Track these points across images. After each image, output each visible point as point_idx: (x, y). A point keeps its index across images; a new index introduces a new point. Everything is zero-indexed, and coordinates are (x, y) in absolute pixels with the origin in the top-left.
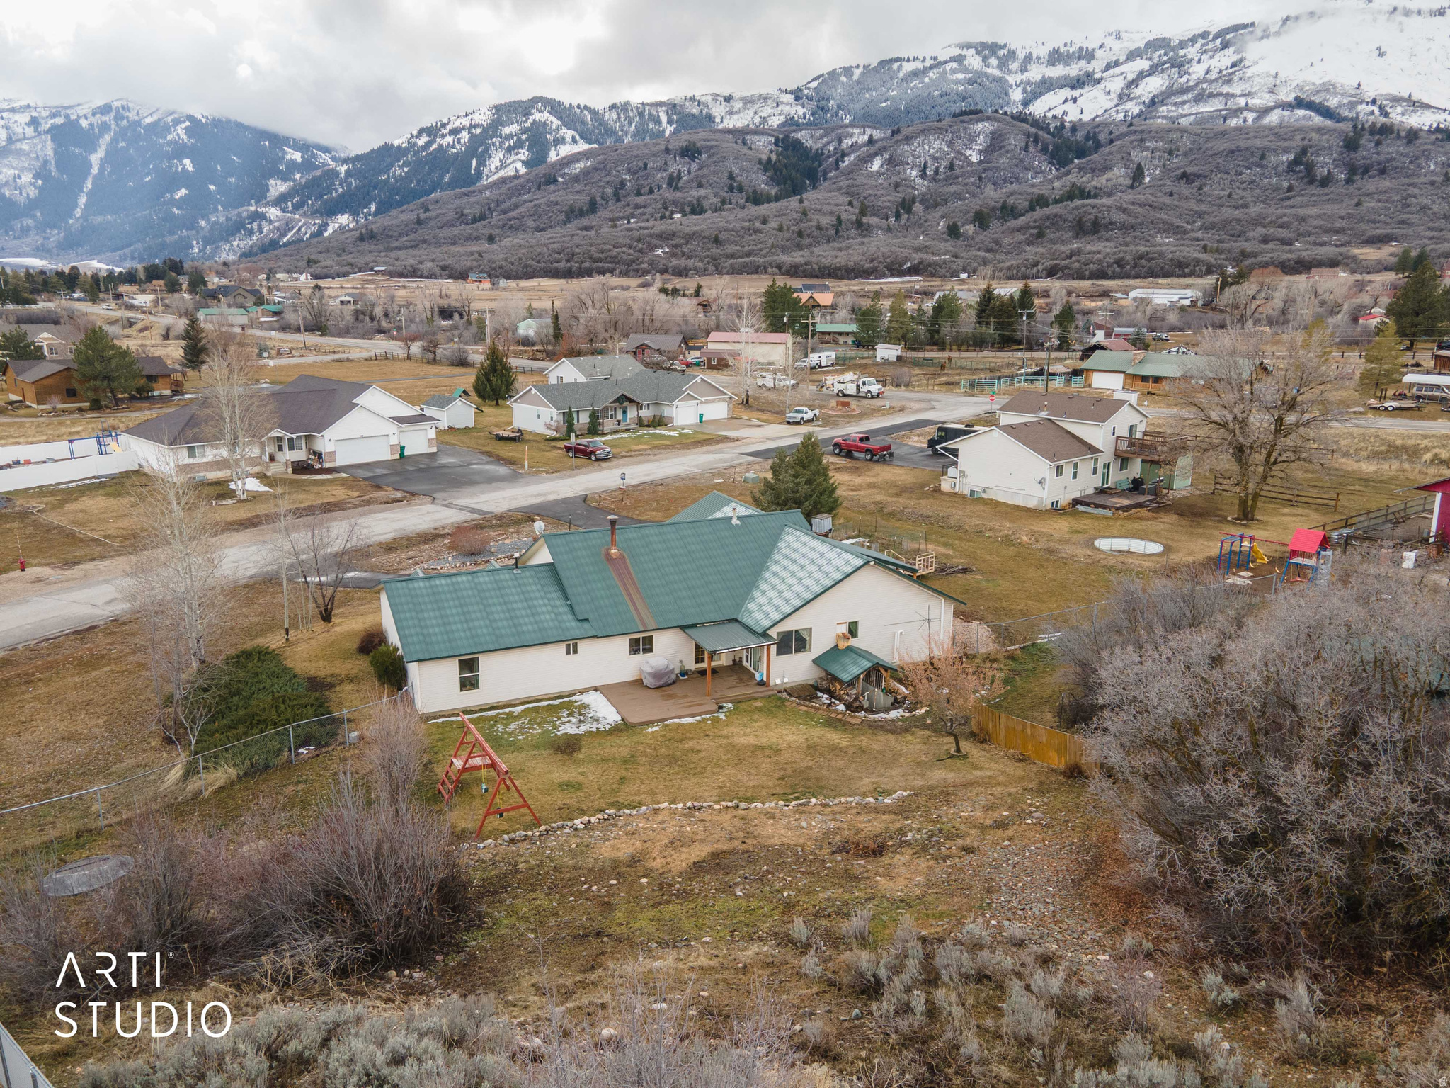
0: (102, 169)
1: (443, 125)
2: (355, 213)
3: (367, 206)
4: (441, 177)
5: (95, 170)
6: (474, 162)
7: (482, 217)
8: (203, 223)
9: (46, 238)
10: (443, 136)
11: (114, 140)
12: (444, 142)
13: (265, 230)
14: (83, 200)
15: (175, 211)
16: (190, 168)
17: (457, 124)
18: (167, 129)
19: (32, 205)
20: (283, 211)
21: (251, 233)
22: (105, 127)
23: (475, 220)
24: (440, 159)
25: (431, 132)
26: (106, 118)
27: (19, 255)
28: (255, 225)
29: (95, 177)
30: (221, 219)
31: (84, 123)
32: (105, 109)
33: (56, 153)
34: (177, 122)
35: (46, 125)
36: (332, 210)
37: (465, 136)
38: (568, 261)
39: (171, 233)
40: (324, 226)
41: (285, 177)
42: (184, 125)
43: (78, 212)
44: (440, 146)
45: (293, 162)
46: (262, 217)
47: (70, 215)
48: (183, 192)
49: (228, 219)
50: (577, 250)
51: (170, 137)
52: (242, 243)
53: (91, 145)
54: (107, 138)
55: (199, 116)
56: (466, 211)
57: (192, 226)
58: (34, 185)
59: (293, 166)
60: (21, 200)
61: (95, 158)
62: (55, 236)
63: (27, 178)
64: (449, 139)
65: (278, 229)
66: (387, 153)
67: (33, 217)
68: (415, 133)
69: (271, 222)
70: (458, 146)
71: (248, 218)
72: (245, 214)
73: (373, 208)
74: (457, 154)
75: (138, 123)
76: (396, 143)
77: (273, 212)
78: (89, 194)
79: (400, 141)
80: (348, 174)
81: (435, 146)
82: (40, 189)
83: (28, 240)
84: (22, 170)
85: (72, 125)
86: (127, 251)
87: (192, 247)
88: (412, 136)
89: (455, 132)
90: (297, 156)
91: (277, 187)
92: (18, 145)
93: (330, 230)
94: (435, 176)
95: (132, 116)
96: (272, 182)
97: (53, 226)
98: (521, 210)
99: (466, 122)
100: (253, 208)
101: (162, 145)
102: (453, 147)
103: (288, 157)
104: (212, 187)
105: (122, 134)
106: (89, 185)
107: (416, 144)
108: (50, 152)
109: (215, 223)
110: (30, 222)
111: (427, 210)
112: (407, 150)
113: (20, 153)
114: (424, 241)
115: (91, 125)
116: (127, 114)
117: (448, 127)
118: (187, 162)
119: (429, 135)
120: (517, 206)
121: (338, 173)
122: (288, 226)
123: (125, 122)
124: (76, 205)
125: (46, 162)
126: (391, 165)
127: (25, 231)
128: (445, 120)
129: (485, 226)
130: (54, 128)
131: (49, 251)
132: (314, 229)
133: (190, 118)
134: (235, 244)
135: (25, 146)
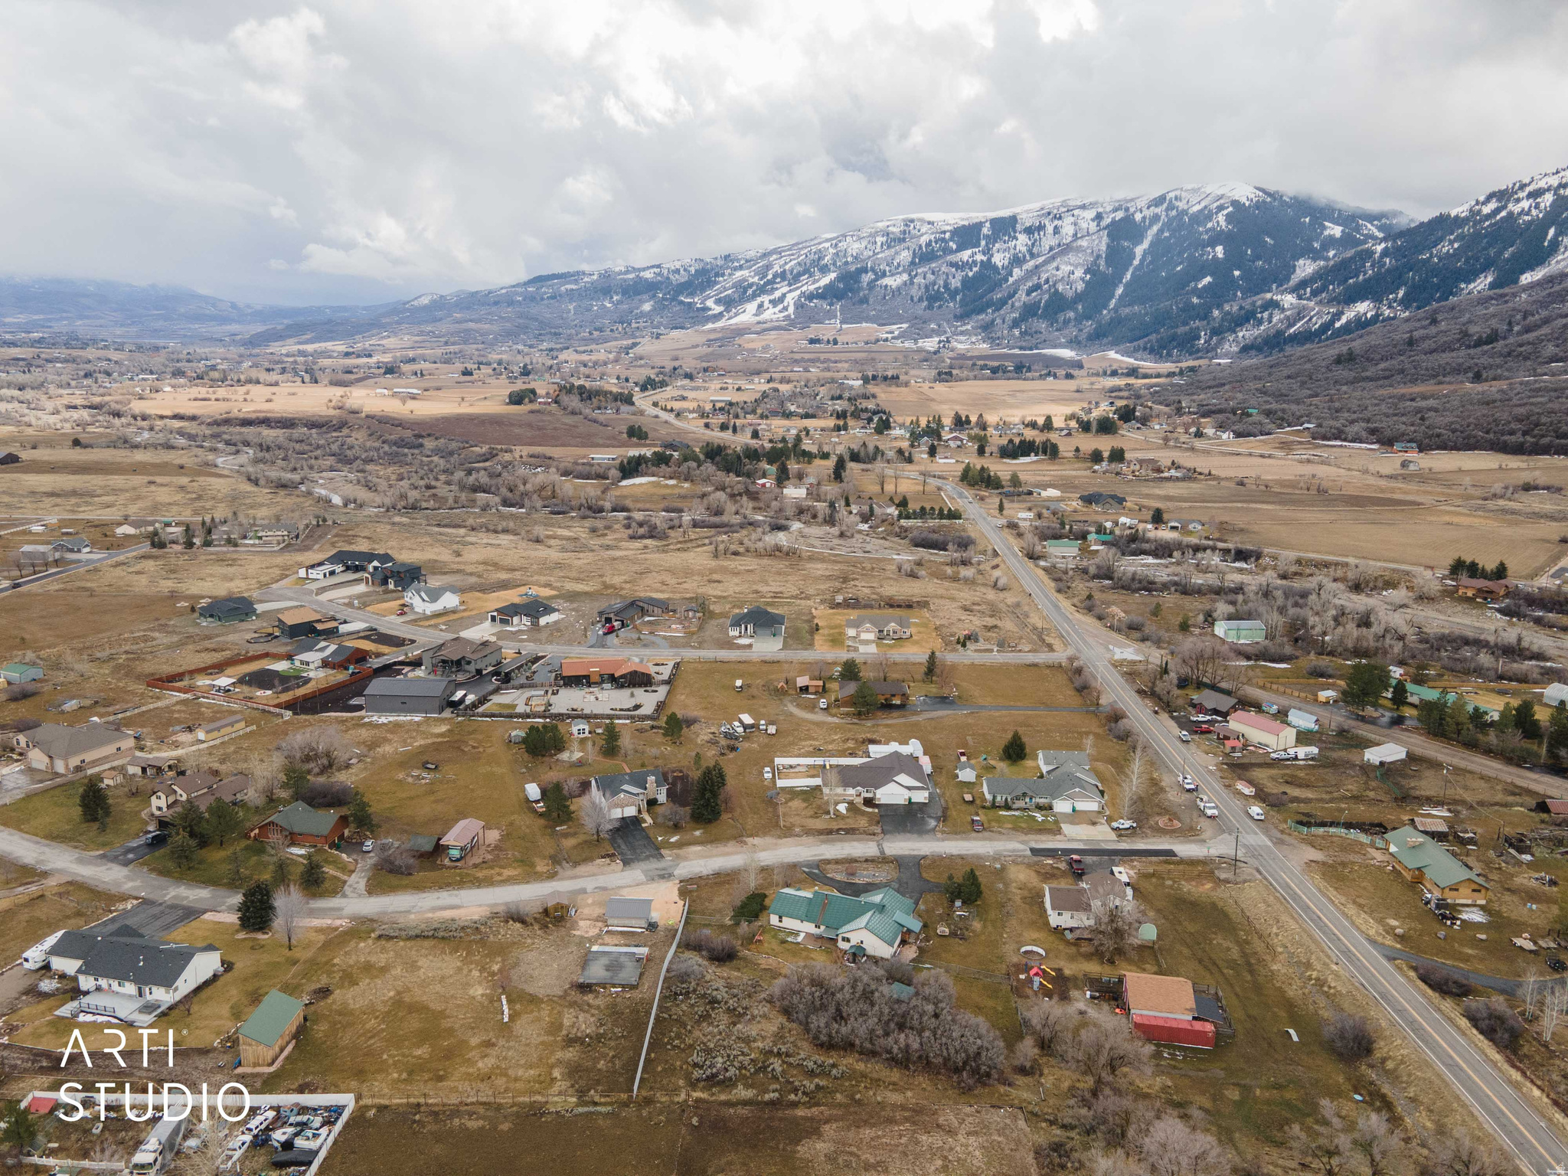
0: (1142, 261)
1: (1523, 187)
2: (1377, 299)
3: (1395, 291)
4: (1500, 253)
5: (1136, 262)
6: (1552, 232)
7: (1493, 338)
8: (1216, 313)
9: (1081, 330)
10: (1518, 200)
11: (1161, 231)
12: (1516, 209)
13: (1275, 320)
14: (1120, 291)
15: (1195, 300)
16: (1220, 255)
17: (1542, 184)
18: (1209, 217)
19: (1079, 297)
20: (1300, 298)
21: (1260, 322)
22: (1156, 218)
23: (1479, 343)
24: (1507, 230)
25: (1503, 196)
26: (1158, 210)
27: (1055, 347)
28: (1266, 315)
29: (1136, 269)
30: (1235, 308)
31: (1138, 217)
32: (1159, 201)
33: (1108, 246)
34: (1221, 208)
35: (1107, 221)
36: (1351, 297)
37: (1548, 198)
38: (1525, 433)
39: (1185, 323)
40: (1338, 316)
41: (1316, 255)
42: (1225, 212)
43: (1113, 303)
44: (1511, 214)
45: (1331, 237)
46: (1274, 305)
47: (1105, 306)
48: (1208, 279)
49: (1241, 308)
50: (1544, 420)
51: (1210, 225)
52: (1248, 334)
53: (1138, 238)
54: (1155, 228)
55: (1243, 200)
56: (1473, 329)
57: (1206, 316)
58: (1082, 279)
59: (1331, 242)
60: (1070, 294)
61: (1139, 251)
62: (1089, 326)
63: (1079, 273)
64: (1525, 204)
65: (1287, 318)
66: (1442, 224)
67: (1075, 310)
68: (1482, 199)
69: (1283, 310)
70: (1534, 212)
71: (1262, 306)
72: (1259, 303)
73: (1401, 293)
74: (1530, 223)
75: (1184, 212)
76: (1453, 214)
77: (1288, 300)
78: (1127, 286)
79: (1460, 209)
80: (1385, 253)
81: (1504, 214)
82: (1087, 283)
83: (1067, 332)
84: (1076, 267)
85: (1128, 219)
86: (1141, 342)
87: (1199, 338)
88: (1477, 203)
89: (1536, 194)
90: (1337, 231)
91: (1305, 268)
92: (1080, 242)
93: (1344, 320)
94: (1492, 252)
95: (1181, 205)
96: (1301, 262)
97: (1088, 318)
98: (1545, 330)
99: (1554, 181)
100: (1268, 296)
101: (1201, 234)
102: (1528, 213)
103: (1326, 233)
104: (1237, 273)
105: (1167, 225)
106: (1128, 276)
107: (1480, 211)
108: (1104, 247)
109: (1228, 313)
110: (1071, 314)
111: (1434, 321)
112: (1466, 220)
113: (1079, 249)
114: (1402, 371)
115: (1144, 218)
116: (1177, 204)
117: (1528, 189)
118: (1219, 250)
119: (1499, 200)
120: (1546, 321)
121: (1372, 253)
122: (1299, 316)
123: (1174, 213)
124: (1112, 296)
125: (1098, 257)
126: (1441, 239)
127: (1067, 322)
128: (1527, 180)
129: (1484, 353)
130: (1114, 222)
131: (1079, 343)
132: (1326, 318)
133: (1235, 203)
134: (1241, 334)
135: (1084, 243)
